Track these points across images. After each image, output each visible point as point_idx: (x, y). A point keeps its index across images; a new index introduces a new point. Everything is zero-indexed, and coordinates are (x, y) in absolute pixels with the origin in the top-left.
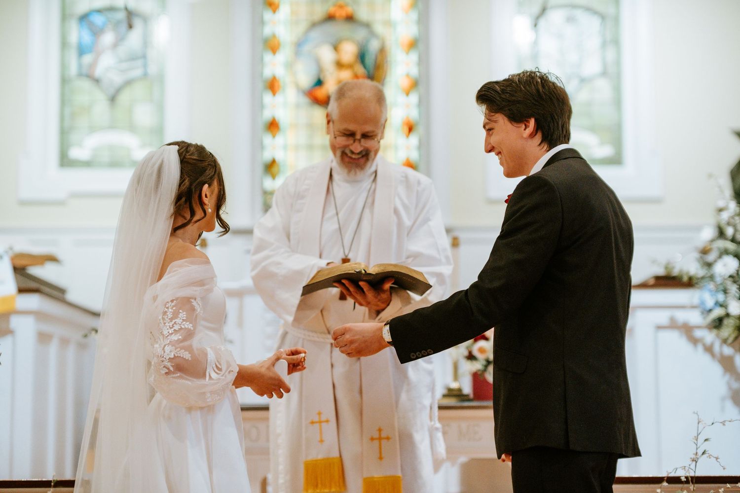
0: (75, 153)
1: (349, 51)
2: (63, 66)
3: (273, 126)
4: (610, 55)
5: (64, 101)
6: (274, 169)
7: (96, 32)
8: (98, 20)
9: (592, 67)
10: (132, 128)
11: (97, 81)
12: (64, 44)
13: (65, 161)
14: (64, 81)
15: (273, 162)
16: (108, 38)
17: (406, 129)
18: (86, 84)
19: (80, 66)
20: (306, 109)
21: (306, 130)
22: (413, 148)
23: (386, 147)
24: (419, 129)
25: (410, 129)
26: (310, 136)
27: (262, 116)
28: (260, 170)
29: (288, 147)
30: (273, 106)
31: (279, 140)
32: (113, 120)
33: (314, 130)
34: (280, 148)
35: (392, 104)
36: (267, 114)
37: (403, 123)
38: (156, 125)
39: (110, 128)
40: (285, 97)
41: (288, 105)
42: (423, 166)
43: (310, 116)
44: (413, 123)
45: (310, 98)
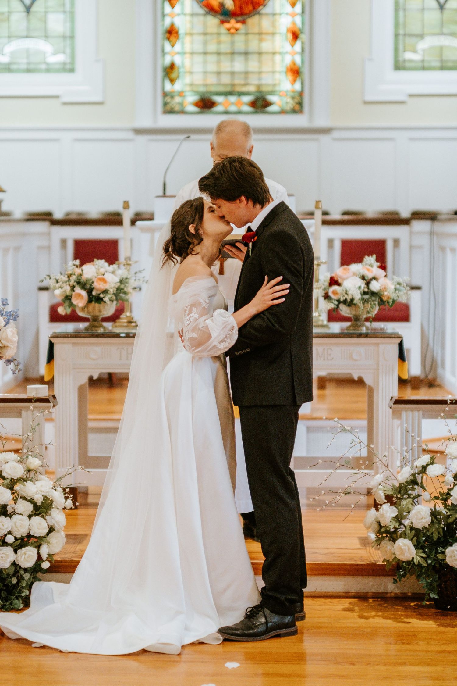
3: (171, 33)
6: (173, 75)
10: (46, 37)
15: (172, 66)
17: (290, 36)
20: (202, 18)
21: (201, 38)
22: (296, 53)
23: (274, 53)
24: (303, 37)
25: (295, 36)
26: (205, 43)
27: (163, 25)
28: (160, 74)
29: (184, 53)
30: (172, 16)
31: (178, 47)
32: (28, 29)
33: (208, 37)
34: (178, 53)
35: (280, 14)
36: (167, 22)
37: (288, 31)
38: (68, 34)
39: (27, 37)
40: (183, 9)
41: (185, 15)
42: (305, 71)
43: (205, 25)
44: (297, 30)
45: (206, 9)
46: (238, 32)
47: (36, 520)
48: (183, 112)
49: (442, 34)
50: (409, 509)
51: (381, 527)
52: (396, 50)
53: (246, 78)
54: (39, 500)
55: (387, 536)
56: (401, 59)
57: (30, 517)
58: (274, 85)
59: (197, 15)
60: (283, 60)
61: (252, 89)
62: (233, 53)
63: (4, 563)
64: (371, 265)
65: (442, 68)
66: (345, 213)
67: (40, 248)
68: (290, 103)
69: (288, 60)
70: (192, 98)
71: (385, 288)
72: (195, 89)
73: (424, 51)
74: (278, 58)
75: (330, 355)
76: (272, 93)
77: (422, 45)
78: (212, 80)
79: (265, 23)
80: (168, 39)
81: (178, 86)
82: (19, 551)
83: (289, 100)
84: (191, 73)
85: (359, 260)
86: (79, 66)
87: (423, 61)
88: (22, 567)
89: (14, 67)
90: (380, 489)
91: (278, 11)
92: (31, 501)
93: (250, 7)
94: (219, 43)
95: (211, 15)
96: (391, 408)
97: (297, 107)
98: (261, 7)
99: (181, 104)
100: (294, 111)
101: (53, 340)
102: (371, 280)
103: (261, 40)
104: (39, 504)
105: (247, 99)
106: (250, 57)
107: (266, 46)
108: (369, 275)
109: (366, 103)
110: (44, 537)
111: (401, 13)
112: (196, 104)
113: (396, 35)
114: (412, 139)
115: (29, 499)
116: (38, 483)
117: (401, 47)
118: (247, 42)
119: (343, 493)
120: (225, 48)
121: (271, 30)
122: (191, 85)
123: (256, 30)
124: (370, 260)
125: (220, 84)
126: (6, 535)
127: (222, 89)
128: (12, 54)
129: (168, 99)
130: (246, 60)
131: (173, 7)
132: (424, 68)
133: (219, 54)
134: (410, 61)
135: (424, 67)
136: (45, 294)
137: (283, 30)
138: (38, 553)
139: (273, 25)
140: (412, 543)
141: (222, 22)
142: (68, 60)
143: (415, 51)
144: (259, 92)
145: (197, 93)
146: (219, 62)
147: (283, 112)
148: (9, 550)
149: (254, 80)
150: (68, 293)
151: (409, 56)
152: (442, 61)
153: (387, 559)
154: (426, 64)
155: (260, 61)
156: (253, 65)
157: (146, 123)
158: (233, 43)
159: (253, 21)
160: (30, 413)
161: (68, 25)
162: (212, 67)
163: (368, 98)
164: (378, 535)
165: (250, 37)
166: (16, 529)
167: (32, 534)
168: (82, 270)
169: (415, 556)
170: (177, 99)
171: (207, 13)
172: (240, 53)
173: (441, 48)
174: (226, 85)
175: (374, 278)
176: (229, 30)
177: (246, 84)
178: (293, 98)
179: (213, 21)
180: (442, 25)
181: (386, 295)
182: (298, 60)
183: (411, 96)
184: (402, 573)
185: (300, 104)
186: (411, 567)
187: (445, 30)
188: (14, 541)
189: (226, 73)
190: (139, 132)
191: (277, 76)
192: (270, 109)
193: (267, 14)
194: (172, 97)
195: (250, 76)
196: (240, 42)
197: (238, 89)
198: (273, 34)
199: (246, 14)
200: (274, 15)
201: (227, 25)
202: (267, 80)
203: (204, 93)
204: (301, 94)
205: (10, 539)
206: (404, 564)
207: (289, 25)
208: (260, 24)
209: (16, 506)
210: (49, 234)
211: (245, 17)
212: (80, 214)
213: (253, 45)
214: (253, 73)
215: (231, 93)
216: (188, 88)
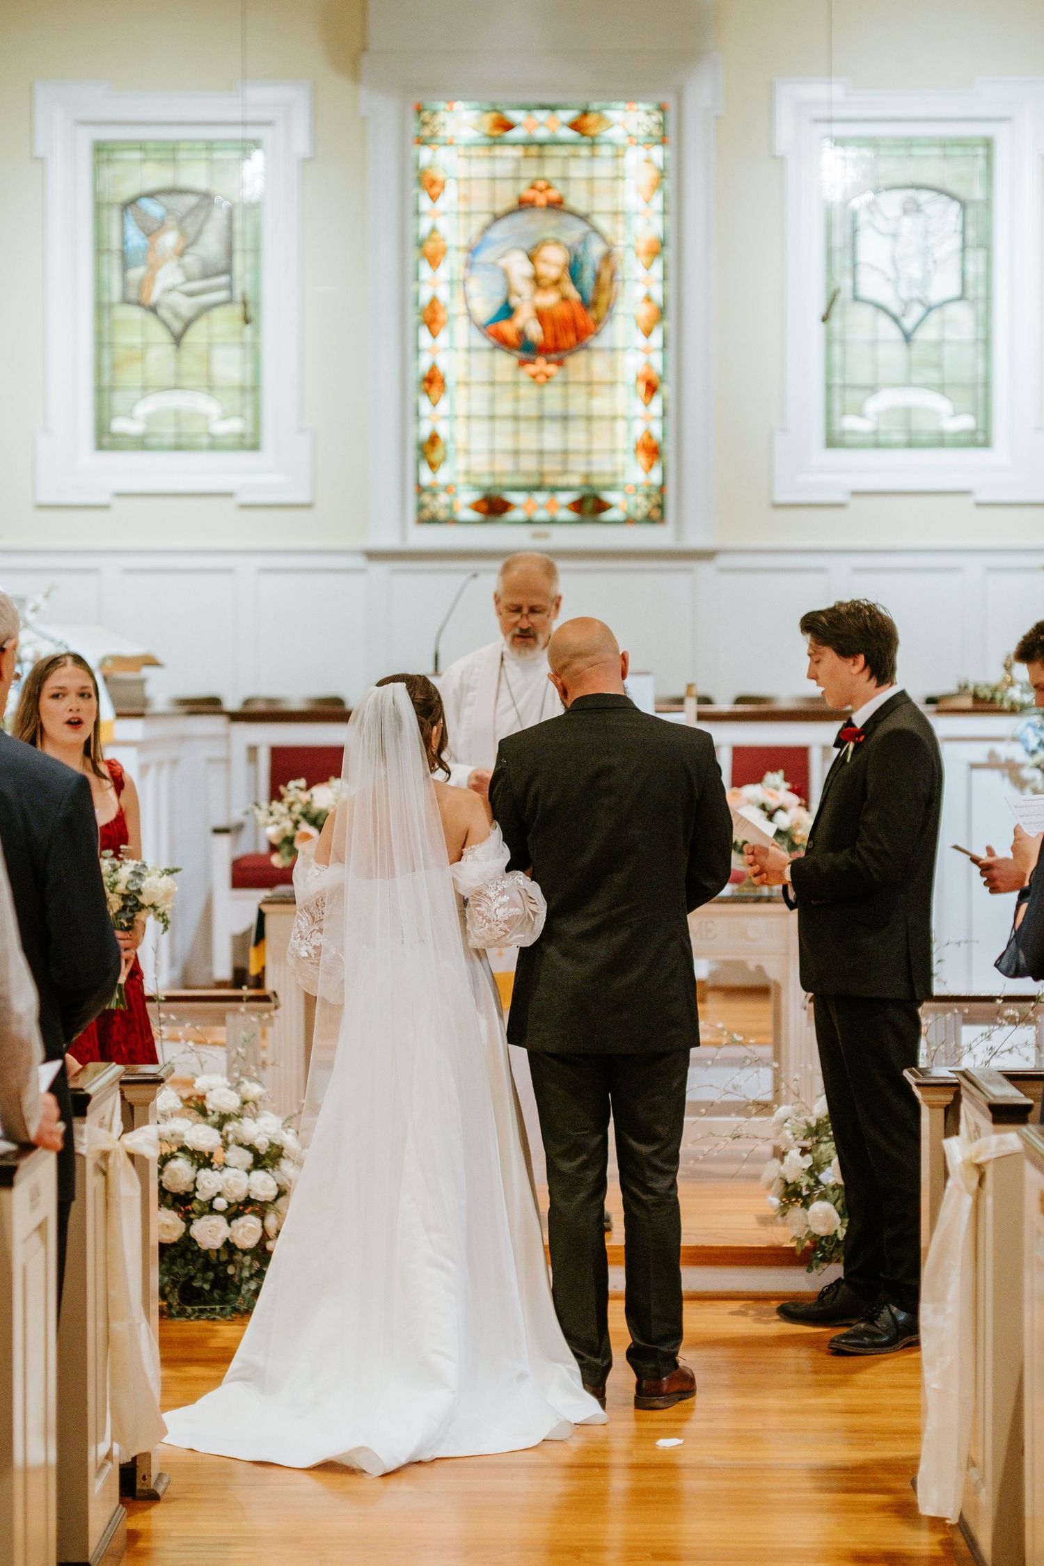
0: (119, 425)
1: (554, 260)
2: (100, 286)
3: (432, 381)
4: (975, 267)
5: (101, 343)
6: (436, 456)
7: (151, 231)
8: (153, 209)
9: (945, 285)
10: (211, 388)
11: (153, 309)
12: (100, 250)
13: (105, 439)
14: (101, 308)
15: (434, 439)
16: (170, 240)
17: (642, 387)
18: (136, 314)
19: (125, 284)
20: (486, 356)
21: (486, 391)
22: (653, 418)
23: (614, 418)
24: (666, 389)
25: (651, 388)
26: (492, 400)
27: (418, 368)
28: (412, 454)
29: (456, 417)
30: (433, 351)
31: (443, 406)
32: (178, 374)
33: (498, 390)
34: (445, 417)
35: (624, 349)
36: (425, 364)
37: (638, 379)
38: (249, 382)
39: (176, 388)
40: (452, 338)
41: (456, 349)
42: (669, 449)
43: (492, 368)
44: (654, 378)
45: (492, 339)
46: (551, 379)
47: (259, 1175)
48: (452, 521)
49: (909, 384)
50: (830, 1157)
51: (787, 1184)
52: (829, 412)
53: (565, 462)
54: (262, 1145)
55: (796, 1201)
56: (836, 428)
57: (248, 1172)
58: (615, 474)
59: (478, 350)
60: (629, 430)
61: (575, 480)
62: (541, 418)
63: (213, 1240)
64: (776, 788)
65: (910, 445)
66: (740, 700)
67: (211, 761)
68: (642, 506)
69: (639, 430)
70: (468, 497)
71: (798, 824)
72: (473, 479)
73: (878, 414)
74: (621, 426)
75: (711, 931)
76: (610, 487)
77: (875, 404)
78: (504, 464)
79: (599, 365)
80: (427, 392)
81: (444, 476)
82: (234, 1223)
83: (641, 500)
84: (467, 452)
85: (757, 779)
86: (268, 439)
87: (875, 432)
88: (239, 1246)
89: (153, 441)
90: (787, 1128)
91: (619, 343)
92: (251, 1148)
93: (572, 337)
94: (517, 399)
95: (502, 349)
96: (805, 1008)
97: (656, 514)
98: (590, 337)
99: (450, 507)
100: (649, 519)
101: (265, 908)
102: (776, 810)
103: (590, 395)
104: (262, 1152)
105: (567, 498)
106: (572, 424)
107: (600, 405)
108: (773, 803)
109: (777, 506)
110: (271, 1203)
111: (837, 350)
112: (476, 507)
113: (829, 387)
114: (858, 570)
115: (247, 1144)
116: (261, 1121)
117: (837, 407)
118: (566, 397)
119: (731, 1137)
120: (527, 408)
121: (608, 378)
122: (468, 473)
123: (583, 377)
124: (775, 779)
125: (517, 472)
126: (213, 1198)
127: (520, 480)
128: (150, 419)
129: (426, 498)
130: (565, 429)
131: (434, 336)
132: (877, 445)
133: (516, 418)
134: (853, 432)
135: (877, 443)
136: (224, 840)
137: (630, 377)
138: (263, 1227)
139: (613, 368)
140: (836, 1208)
141: (522, 363)
142: (249, 429)
143: (861, 414)
144: (588, 485)
145: (477, 487)
146: (516, 433)
147: (629, 521)
148: (220, 1221)
149: (578, 466)
150: (289, 832)
151: (850, 423)
152: (909, 432)
153: (799, 1236)
154: (882, 438)
155: (589, 432)
156: (577, 438)
157: (387, 540)
158: (541, 400)
159: (576, 362)
160: (239, 1017)
161: (249, 367)
162: (505, 442)
163: (781, 497)
164: (784, 1200)
165: (572, 389)
166: (228, 1189)
167: (252, 1197)
168: (312, 796)
169: (838, 1227)
170: (443, 498)
171: (495, 348)
172: (553, 418)
173: (908, 411)
174: (529, 474)
175: (781, 808)
176: (534, 376)
177: (565, 472)
178: (648, 496)
179: (506, 362)
180: (910, 366)
181: (800, 835)
182: (657, 430)
183: (855, 493)
184: (820, 1255)
185: (661, 507)
186: (834, 1246)
187: (915, 379)
188: (227, 1207)
189: (530, 452)
190: (373, 555)
191: (620, 458)
192: (608, 515)
193: (601, 350)
194: (434, 495)
195: (571, 458)
196: (553, 398)
197: (550, 480)
198: (613, 384)
199: (565, 350)
200: (613, 350)
201: (531, 369)
202: (601, 466)
203: (489, 489)
204: (662, 489)
205: (220, 1204)
206: (823, 1242)
207: (641, 369)
208: (588, 367)
209: (229, 1155)
210: (227, 737)
211: (562, 354)
212: (270, 701)
213: (578, 404)
214: (577, 452)
215: (539, 488)
216: (461, 479)
